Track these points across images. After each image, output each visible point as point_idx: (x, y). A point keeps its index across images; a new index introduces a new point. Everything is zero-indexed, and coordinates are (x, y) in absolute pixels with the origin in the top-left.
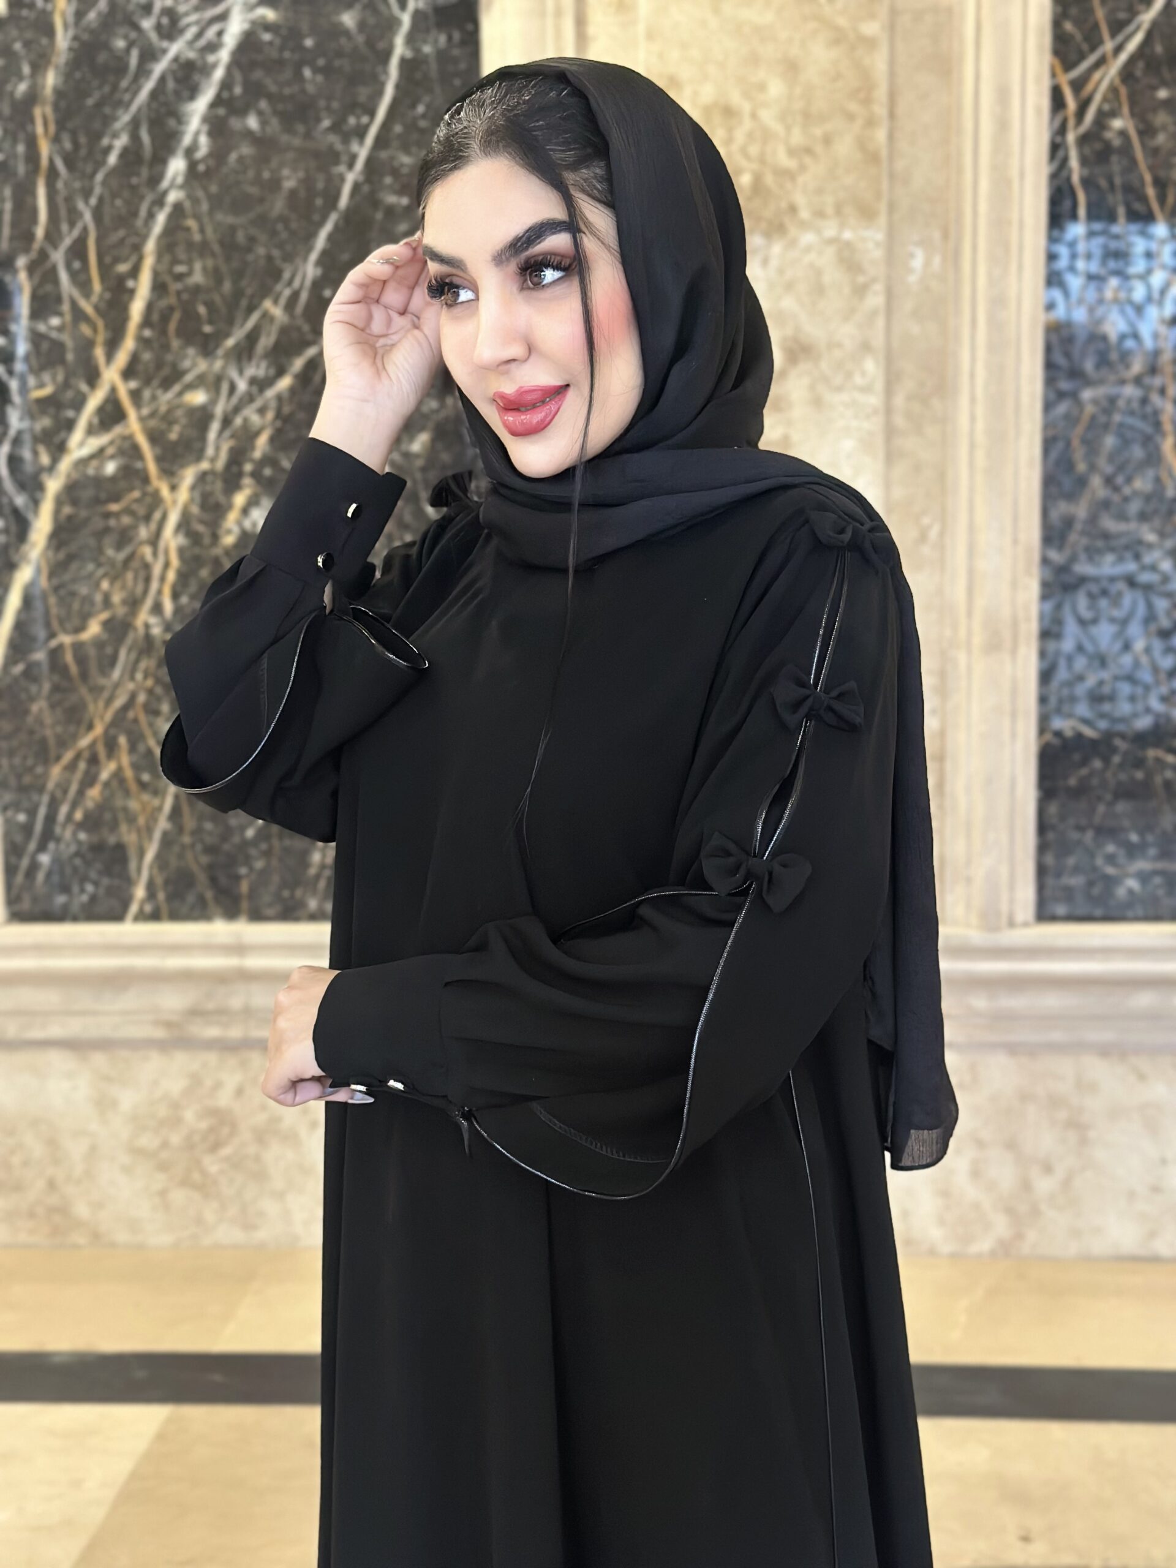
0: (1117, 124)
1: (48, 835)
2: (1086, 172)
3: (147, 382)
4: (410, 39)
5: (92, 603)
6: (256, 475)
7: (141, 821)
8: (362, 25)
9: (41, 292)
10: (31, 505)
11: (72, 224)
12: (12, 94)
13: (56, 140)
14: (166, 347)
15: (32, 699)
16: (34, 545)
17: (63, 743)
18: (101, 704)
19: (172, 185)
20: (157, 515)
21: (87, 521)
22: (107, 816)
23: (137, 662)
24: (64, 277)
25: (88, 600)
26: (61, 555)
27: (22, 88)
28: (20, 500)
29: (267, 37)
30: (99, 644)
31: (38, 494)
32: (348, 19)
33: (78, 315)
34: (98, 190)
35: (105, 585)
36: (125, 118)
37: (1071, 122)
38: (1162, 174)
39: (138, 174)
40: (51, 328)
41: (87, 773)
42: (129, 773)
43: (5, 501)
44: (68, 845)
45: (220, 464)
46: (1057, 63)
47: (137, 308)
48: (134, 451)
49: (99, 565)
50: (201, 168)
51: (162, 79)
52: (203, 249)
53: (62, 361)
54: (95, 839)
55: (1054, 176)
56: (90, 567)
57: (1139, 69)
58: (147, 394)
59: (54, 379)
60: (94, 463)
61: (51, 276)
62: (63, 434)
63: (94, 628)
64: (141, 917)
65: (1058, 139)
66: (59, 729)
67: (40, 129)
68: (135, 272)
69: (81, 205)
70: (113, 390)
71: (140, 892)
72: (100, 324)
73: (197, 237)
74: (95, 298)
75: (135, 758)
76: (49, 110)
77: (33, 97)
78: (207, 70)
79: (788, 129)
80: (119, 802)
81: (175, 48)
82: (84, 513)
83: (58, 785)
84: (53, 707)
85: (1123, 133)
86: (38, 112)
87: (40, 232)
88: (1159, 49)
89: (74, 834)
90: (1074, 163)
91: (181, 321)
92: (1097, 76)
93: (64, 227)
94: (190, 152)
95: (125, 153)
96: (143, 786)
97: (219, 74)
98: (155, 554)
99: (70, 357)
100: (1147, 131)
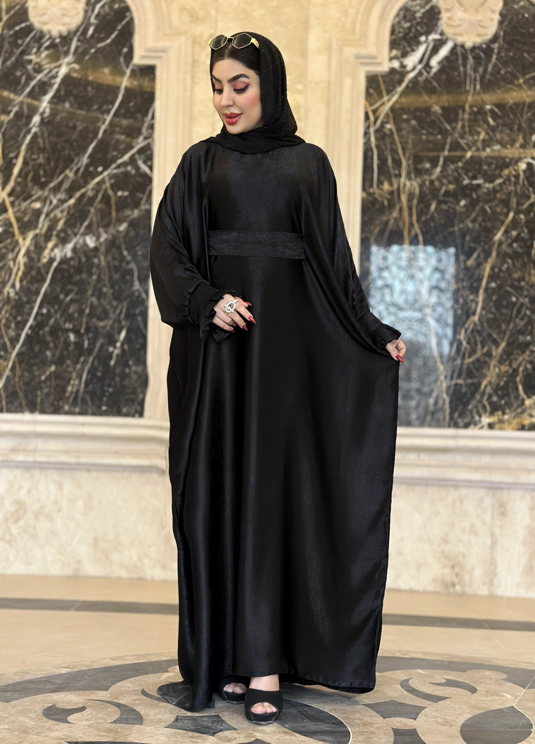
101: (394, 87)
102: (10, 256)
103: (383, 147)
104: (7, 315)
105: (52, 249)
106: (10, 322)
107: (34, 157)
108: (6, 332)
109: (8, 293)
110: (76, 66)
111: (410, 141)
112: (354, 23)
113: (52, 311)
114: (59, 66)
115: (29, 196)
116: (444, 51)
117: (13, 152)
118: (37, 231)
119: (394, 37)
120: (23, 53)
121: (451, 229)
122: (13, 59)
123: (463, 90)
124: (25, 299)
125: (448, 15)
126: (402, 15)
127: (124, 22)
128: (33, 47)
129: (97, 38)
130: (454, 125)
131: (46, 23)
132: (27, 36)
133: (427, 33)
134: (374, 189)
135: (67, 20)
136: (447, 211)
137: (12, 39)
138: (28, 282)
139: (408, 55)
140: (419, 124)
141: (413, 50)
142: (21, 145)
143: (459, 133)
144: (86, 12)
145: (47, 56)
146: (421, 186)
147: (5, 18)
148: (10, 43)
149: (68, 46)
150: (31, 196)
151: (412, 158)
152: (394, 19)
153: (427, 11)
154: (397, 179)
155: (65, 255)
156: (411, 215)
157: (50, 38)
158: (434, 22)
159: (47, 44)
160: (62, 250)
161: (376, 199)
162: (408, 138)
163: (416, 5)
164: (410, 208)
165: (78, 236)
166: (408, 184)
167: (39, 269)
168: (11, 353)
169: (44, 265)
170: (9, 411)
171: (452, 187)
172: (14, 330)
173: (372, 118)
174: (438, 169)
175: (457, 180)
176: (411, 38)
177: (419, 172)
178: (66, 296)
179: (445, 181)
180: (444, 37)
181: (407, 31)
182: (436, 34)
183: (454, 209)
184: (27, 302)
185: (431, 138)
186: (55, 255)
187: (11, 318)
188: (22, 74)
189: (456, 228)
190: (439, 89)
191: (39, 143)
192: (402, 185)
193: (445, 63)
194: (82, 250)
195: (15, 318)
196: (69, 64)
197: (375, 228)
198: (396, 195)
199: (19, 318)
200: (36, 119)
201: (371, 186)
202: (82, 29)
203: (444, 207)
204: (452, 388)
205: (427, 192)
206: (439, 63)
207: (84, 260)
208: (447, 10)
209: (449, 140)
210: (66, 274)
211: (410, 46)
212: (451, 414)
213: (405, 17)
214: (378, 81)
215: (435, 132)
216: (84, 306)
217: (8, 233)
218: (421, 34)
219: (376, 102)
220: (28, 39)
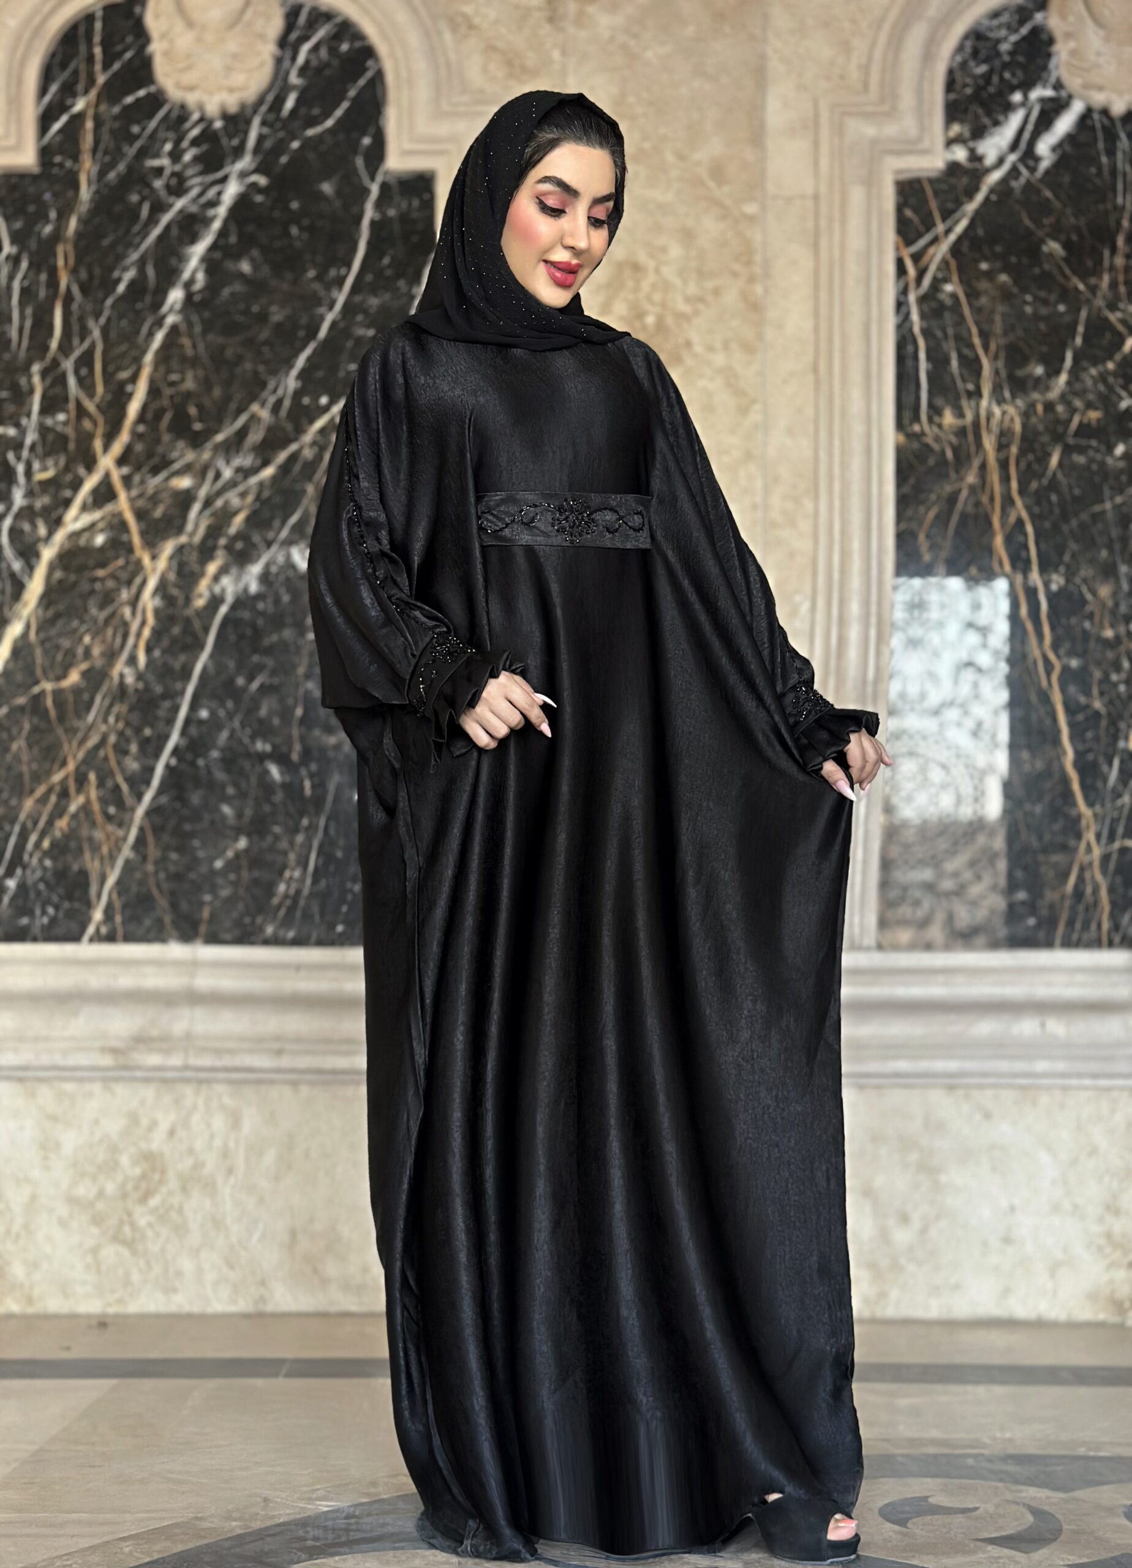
0: (949, 288)
1: (17, 861)
2: (925, 325)
3: (138, 468)
4: (379, 204)
5: (74, 655)
6: (229, 548)
7: (105, 850)
8: (339, 193)
9: (51, 393)
10: (28, 570)
11: (82, 340)
12: (39, 233)
13: (74, 271)
14: (158, 441)
15: (12, 739)
16: (25, 605)
17: (37, 778)
18: (75, 743)
19: (171, 310)
20: (138, 581)
21: (75, 584)
22: (73, 844)
23: (111, 706)
24: (72, 381)
25: (70, 654)
26: (50, 613)
27: (48, 229)
28: (17, 566)
29: (259, 198)
30: (76, 690)
31: (33, 560)
32: (327, 188)
33: (81, 412)
34: (106, 313)
35: (87, 639)
36: (135, 256)
37: (912, 285)
38: (985, 327)
39: (143, 301)
40: (56, 423)
41: (57, 805)
42: (96, 807)
43: (4, 565)
44: (34, 872)
45: (197, 539)
46: (900, 240)
47: (133, 408)
48: (123, 526)
49: (83, 622)
50: (197, 298)
51: (168, 228)
52: (194, 362)
53: (65, 449)
54: (60, 866)
55: (899, 327)
56: (75, 623)
57: (965, 247)
58: (137, 478)
59: (56, 464)
60: (86, 535)
61: (62, 379)
62: (60, 510)
63: (74, 677)
64: (97, 938)
65: (902, 299)
66: (35, 766)
67: (60, 262)
68: (134, 379)
69: (91, 323)
70: (107, 475)
71: (98, 915)
72: (101, 420)
73: (189, 352)
74: (97, 399)
75: (102, 793)
76: (70, 248)
77: (57, 236)
78: (207, 222)
79: (685, 282)
80: (85, 832)
81: (180, 204)
82: (73, 577)
83: (28, 816)
84: (30, 746)
85: (954, 296)
86: (60, 250)
87: (54, 344)
88: (980, 232)
89: (41, 861)
90: (915, 317)
91: (173, 419)
92: (931, 250)
93: (76, 341)
94: (188, 285)
95: (132, 284)
96: (109, 818)
97: (217, 225)
98: (134, 613)
99: (72, 446)
100: (972, 294)
101: (959, 204)
102: (125, 595)
103: (939, 334)
104: (121, 725)
105: (216, 578)
106: (128, 741)
107: (174, 377)
108: (119, 763)
109: (122, 676)
110: (262, 180)
111: (998, 319)
112: (865, 69)
113: (222, 713)
114: (224, 180)
115: (165, 463)
116: (1064, 124)
117: (126, 368)
118: (183, 539)
119: (952, 96)
120: (144, 153)
121: (1097, 508)
122: (121, 167)
123: (1109, 206)
124: (158, 689)
125: (1072, 44)
126: (968, 49)
127: (362, 82)
128: (165, 141)
129: (303, 116)
130: (1093, 281)
131: (191, 88)
132: (151, 116)
133: (1026, 86)
134: (922, 426)
135: (238, 79)
136: (1087, 468)
137: (117, 125)
138: (164, 652)
139: (986, 134)
140: (1016, 282)
141: (997, 123)
142: (144, 352)
143: (1104, 297)
144: (279, 61)
145: (196, 159)
146: (1026, 415)
147: (101, 79)
148: (113, 133)
149: (242, 135)
150: (172, 462)
151: (1002, 354)
152: (953, 58)
153: (1024, 39)
154: (973, 403)
155: (246, 590)
156: (1005, 479)
157: (202, 119)
158: (1039, 62)
159: (195, 132)
160: (238, 579)
161: (927, 446)
162: (993, 311)
163: (999, 27)
164: (1004, 465)
165: (275, 548)
166: (997, 411)
167: (188, 621)
168: (133, 810)
169: (199, 613)
170: (128, 938)
171: (1094, 415)
172: (136, 759)
173: (911, 271)
174: (1063, 378)
175: (1107, 402)
176: (991, 96)
177: (1019, 385)
178: (251, 679)
179: (1078, 403)
180: (1064, 94)
181: (981, 82)
182: (1044, 87)
183: (1103, 464)
184: (165, 696)
185: (1044, 311)
186: (223, 590)
187: (129, 732)
188: (143, 199)
189: (1108, 505)
190: (1057, 205)
191: (182, 346)
192: (983, 413)
193: (1068, 148)
194: (282, 578)
195: (138, 730)
196: (243, 175)
197: (928, 509)
198: (971, 437)
199: (147, 732)
200: (176, 295)
201: (916, 418)
202: (270, 98)
203: (1080, 459)
204: (1114, 857)
205: (1041, 427)
206: (1054, 149)
207: (286, 598)
208: (1068, 36)
209: (1083, 314)
210: (249, 632)
211: (989, 114)
212: (1112, 916)
213: (975, 53)
214: (923, 190)
215: (1053, 297)
216: (290, 701)
217: (119, 544)
218: (1013, 89)
219: (920, 236)
220: (153, 124)
